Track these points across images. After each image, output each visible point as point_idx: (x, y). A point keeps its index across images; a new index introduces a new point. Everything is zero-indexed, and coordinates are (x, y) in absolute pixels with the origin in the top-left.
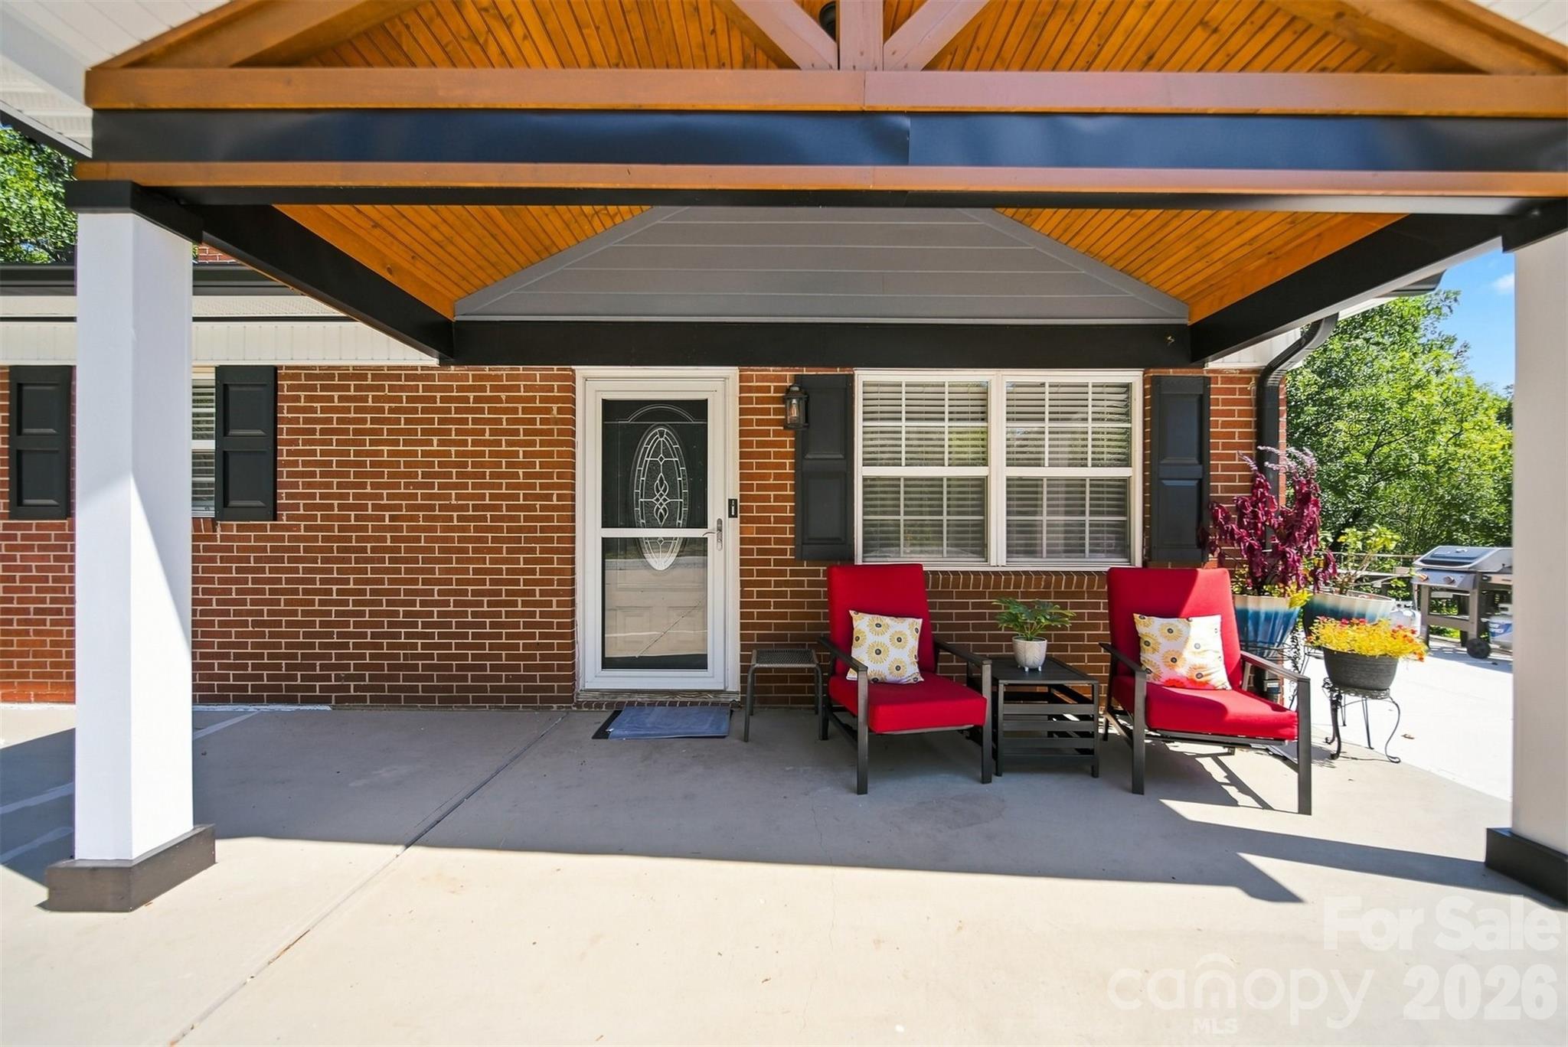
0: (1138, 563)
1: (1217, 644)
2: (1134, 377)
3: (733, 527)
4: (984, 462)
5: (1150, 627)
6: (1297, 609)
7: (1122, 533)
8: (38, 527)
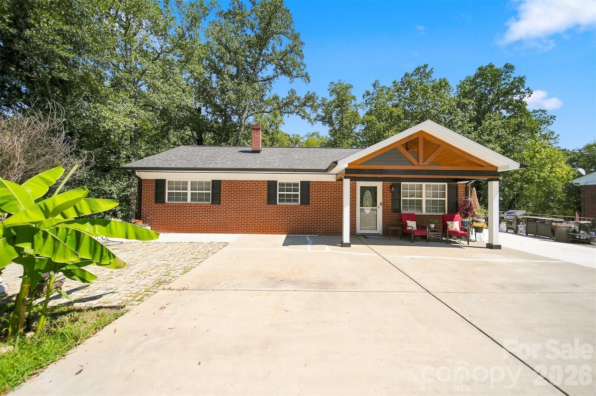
0: (447, 214)
1: (458, 225)
2: (446, 184)
3: (381, 207)
4: (421, 197)
5: (449, 223)
6: (471, 221)
7: (444, 208)
8: (271, 206)
